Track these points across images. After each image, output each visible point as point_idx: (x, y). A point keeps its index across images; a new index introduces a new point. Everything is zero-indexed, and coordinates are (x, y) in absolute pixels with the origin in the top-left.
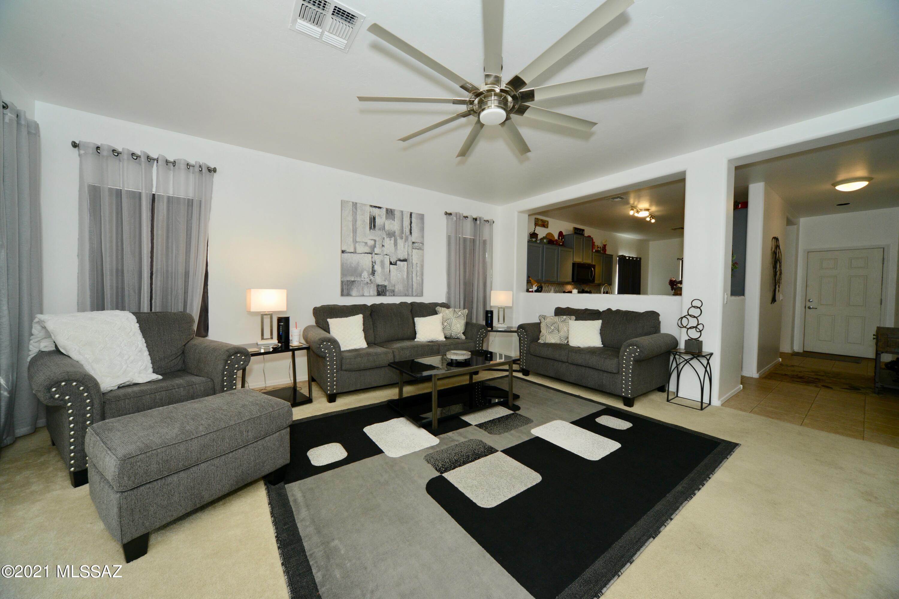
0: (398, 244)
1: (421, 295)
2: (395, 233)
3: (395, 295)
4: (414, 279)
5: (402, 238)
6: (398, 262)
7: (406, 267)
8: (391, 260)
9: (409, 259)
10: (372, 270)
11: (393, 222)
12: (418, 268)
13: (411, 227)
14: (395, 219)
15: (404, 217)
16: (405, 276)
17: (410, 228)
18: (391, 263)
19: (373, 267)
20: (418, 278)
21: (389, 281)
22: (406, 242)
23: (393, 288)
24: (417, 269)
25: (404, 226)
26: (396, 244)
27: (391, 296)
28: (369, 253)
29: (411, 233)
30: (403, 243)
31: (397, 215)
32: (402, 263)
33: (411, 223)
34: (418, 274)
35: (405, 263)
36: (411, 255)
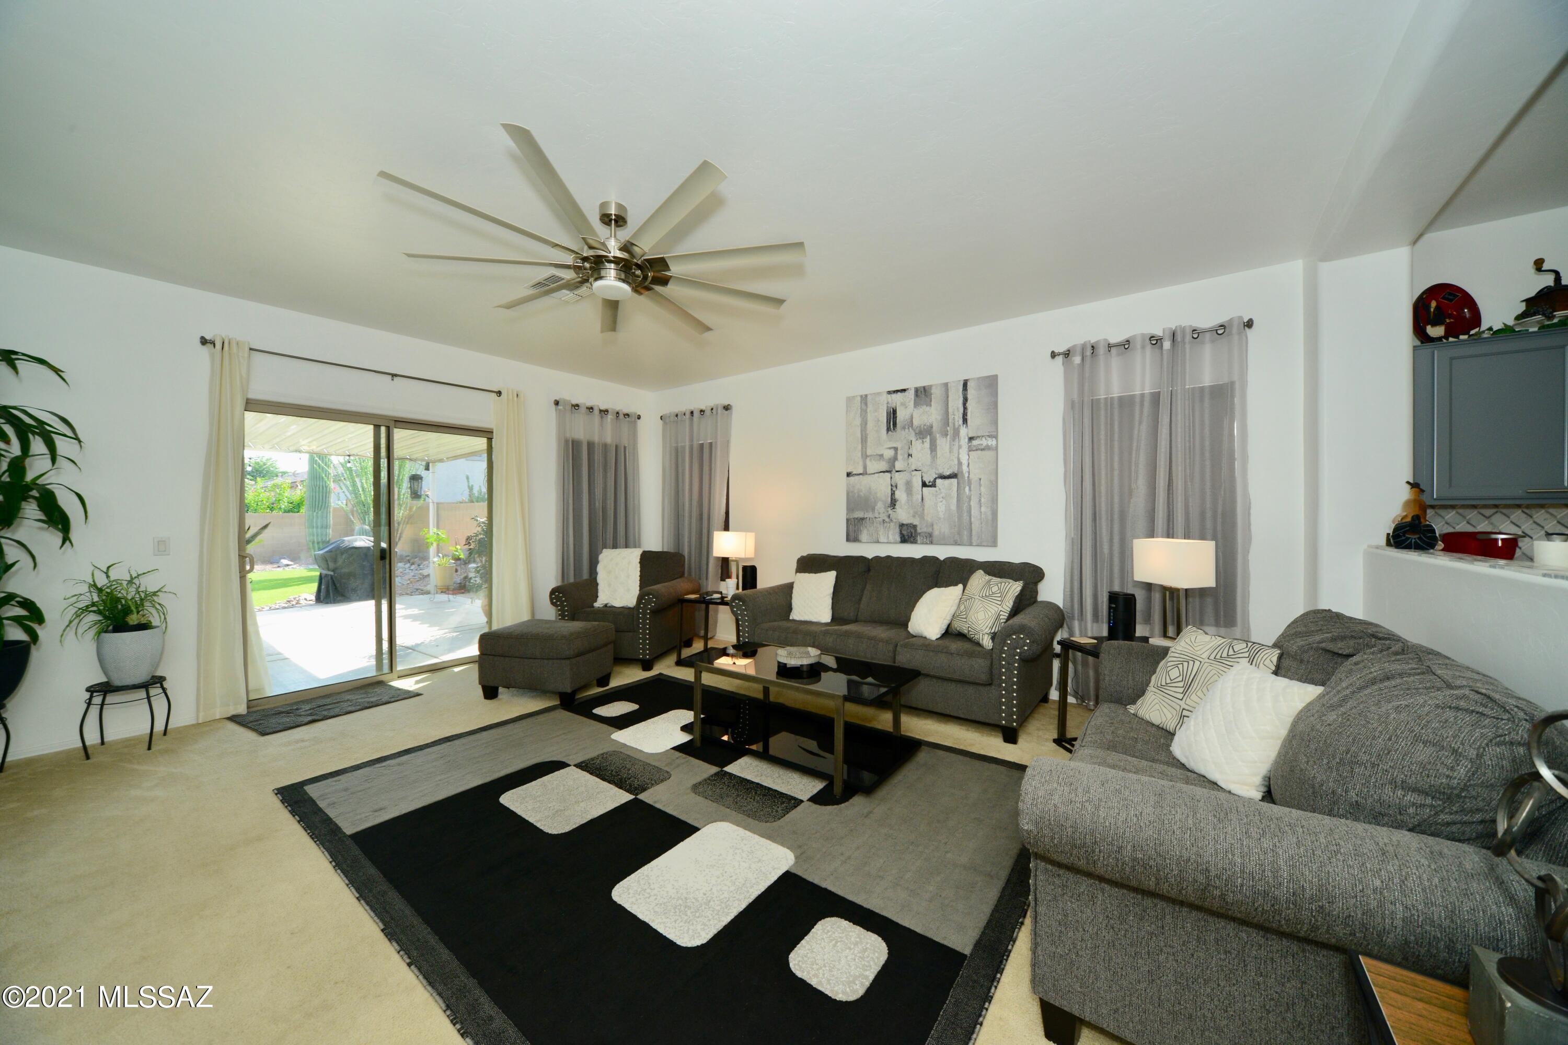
0: (938, 447)
1: (994, 543)
2: (932, 427)
3: (934, 542)
4: (975, 512)
5: (947, 435)
6: (939, 481)
7: (955, 489)
8: (924, 479)
9: (962, 472)
10: (892, 499)
11: (928, 408)
12: (982, 488)
13: (965, 408)
14: (932, 403)
15: (950, 394)
16: (954, 507)
17: (964, 411)
18: (924, 485)
19: (893, 494)
20: (983, 509)
21: (922, 517)
22: (954, 441)
23: (930, 530)
24: (980, 490)
25: (950, 410)
26: (933, 448)
27: (927, 544)
28: (887, 472)
29: (965, 420)
30: (948, 445)
31: (936, 393)
32: (947, 482)
33: (965, 400)
34: (983, 500)
35: (954, 481)
36: (966, 464)
